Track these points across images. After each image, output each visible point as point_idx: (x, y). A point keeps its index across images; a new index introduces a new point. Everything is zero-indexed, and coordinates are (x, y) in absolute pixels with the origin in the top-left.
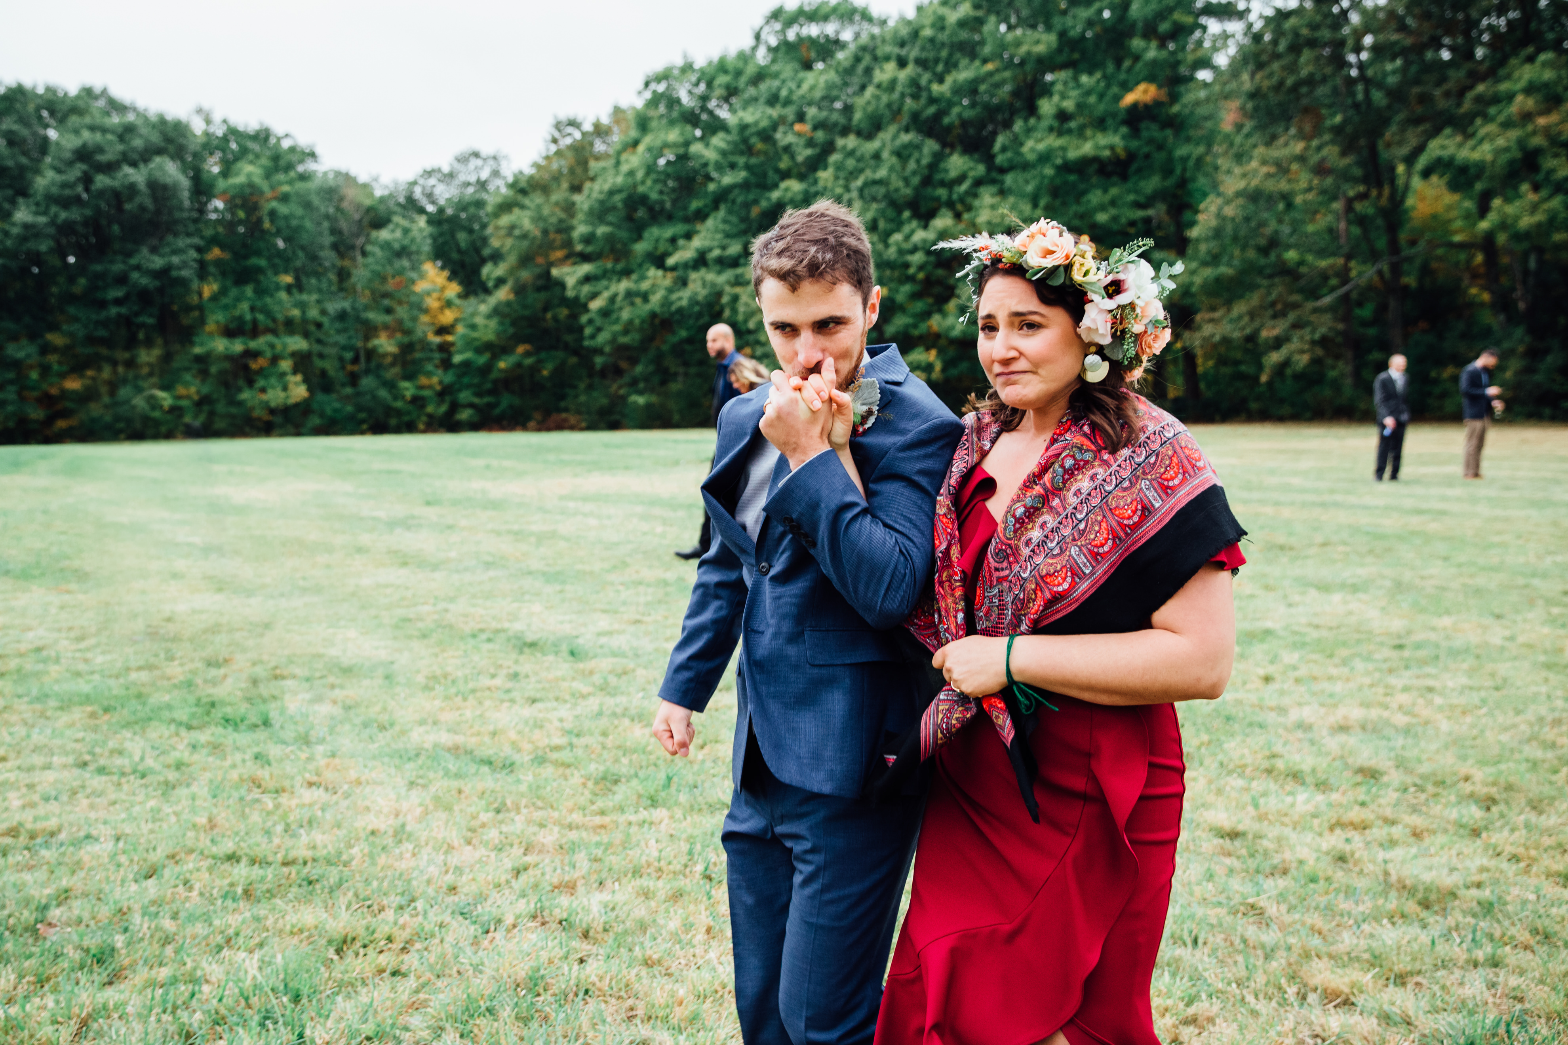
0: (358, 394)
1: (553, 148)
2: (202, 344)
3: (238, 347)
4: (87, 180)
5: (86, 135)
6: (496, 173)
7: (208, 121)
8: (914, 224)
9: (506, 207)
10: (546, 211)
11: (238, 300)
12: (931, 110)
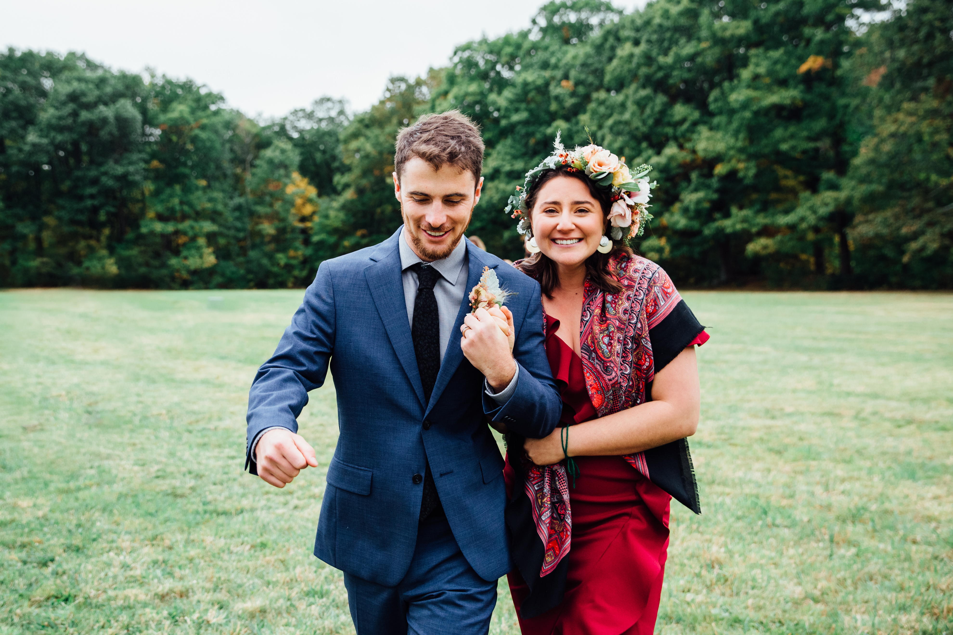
0: (249, 262)
1: (388, 95)
2: (146, 226)
3: (170, 228)
4: (75, 114)
5: (75, 85)
6: (341, 112)
7: (153, 76)
8: (650, 152)
9: (355, 135)
10: (382, 139)
11: (171, 196)
12: (660, 74)
